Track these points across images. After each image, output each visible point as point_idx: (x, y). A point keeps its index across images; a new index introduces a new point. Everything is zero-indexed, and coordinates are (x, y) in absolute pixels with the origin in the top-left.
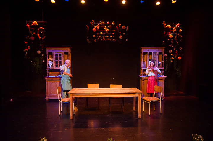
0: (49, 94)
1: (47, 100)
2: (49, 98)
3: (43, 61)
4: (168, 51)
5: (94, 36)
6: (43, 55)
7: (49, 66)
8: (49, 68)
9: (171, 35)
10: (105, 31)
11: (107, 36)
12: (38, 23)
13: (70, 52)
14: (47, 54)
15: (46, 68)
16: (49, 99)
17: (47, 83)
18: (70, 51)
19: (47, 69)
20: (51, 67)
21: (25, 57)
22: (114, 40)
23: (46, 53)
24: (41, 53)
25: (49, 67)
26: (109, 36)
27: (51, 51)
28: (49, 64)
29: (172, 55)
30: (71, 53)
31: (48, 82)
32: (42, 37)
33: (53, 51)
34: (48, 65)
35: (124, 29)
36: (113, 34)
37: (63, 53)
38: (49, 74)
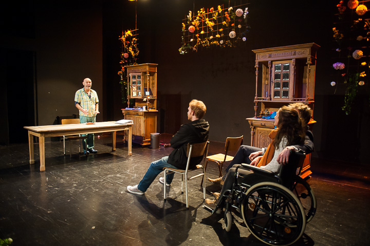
4: (352, 55)
5: (192, 40)
9: (361, 6)
10: (209, 27)
11: (211, 37)
12: (132, 33)
13: (153, 72)
14: (128, 76)
19: (128, 99)
22: (222, 42)
26: (214, 36)
29: (364, 64)
30: (156, 73)
31: (126, 117)
32: (135, 52)
35: (239, 15)
36: (221, 30)
37: (142, 73)
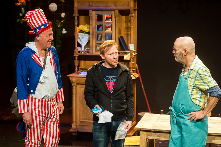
0: (78, 119)
1: (74, 134)
2: (79, 131)
3: (64, 32)
6: (63, 15)
7: (79, 45)
8: (79, 52)
13: (135, 10)
14: (76, 14)
15: (73, 52)
16: (79, 133)
17: (74, 92)
18: (135, 6)
19: (76, 55)
20: (85, 47)
21: (18, 20)
23: (73, 12)
24: (59, 10)
25: (79, 49)
27: (84, 7)
28: (80, 42)
30: (136, 12)
31: (76, 89)
33: (90, 6)
34: (78, 42)
37: (117, 12)
38: (79, 66)
